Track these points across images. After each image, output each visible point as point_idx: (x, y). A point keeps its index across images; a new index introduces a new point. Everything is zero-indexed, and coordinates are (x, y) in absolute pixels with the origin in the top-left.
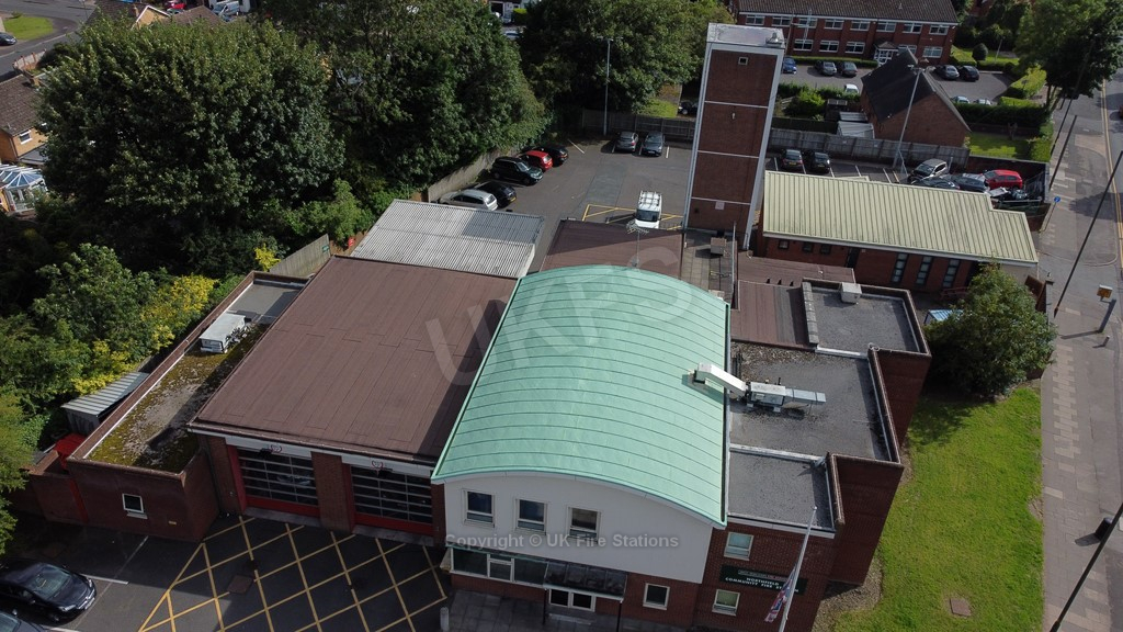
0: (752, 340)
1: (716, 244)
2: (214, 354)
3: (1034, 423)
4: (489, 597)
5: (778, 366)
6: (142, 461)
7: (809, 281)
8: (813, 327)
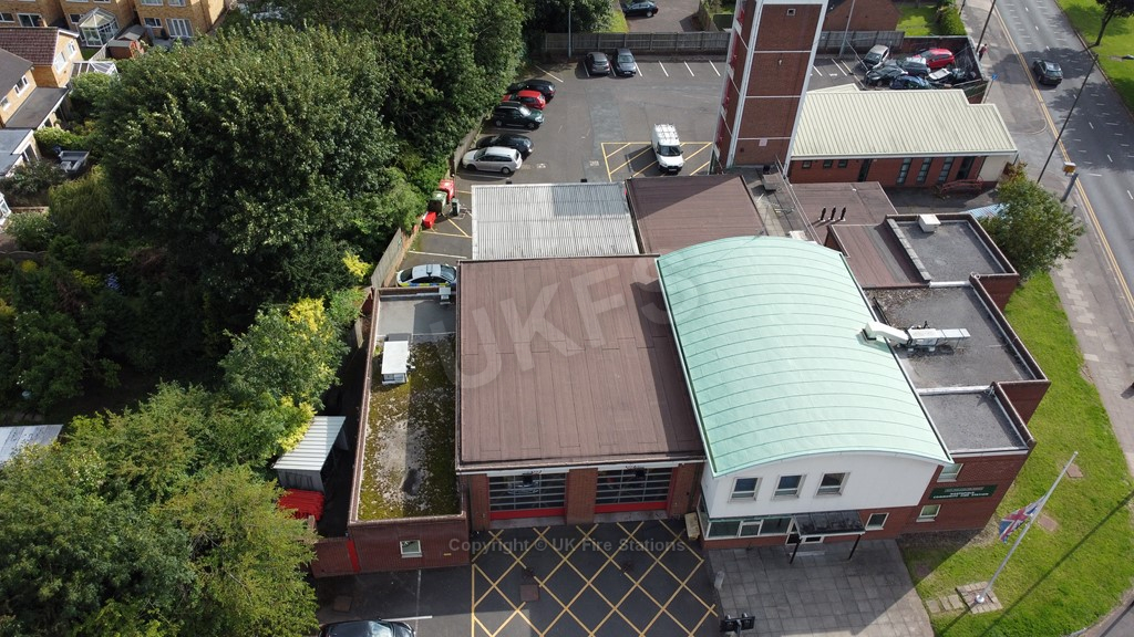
0: (878, 285)
1: (768, 179)
2: (398, 385)
3: (1055, 298)
5: (909, 306)
6: (409, 509)
7: (892, 218)
8: (919, 265)
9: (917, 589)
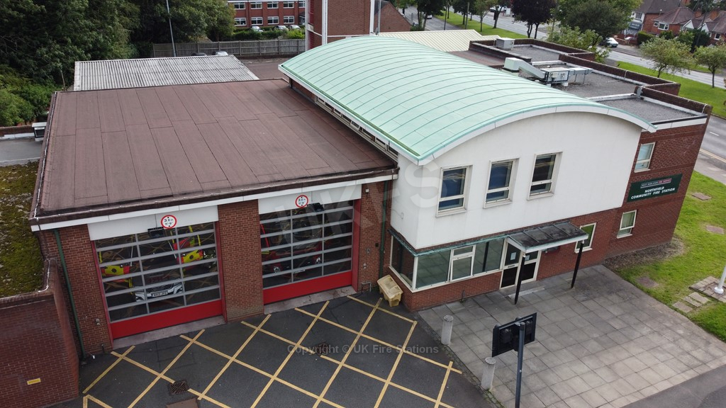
4: (449, 306)
7: (476, 42)
9: (655, 297)
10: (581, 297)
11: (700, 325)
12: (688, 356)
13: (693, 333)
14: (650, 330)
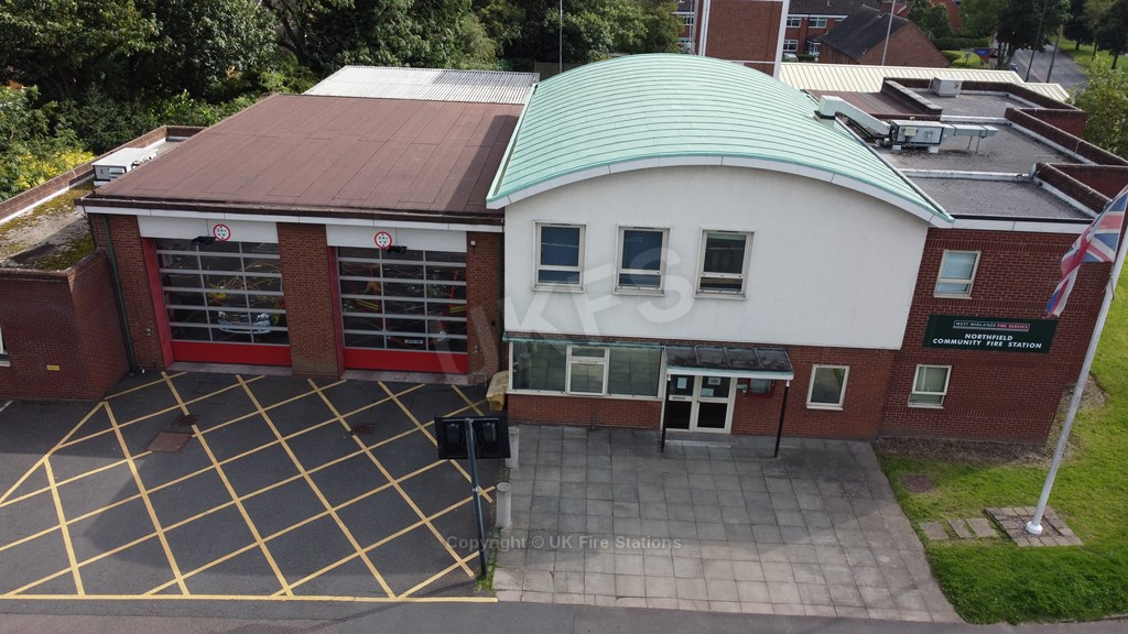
7: (894, 80)
8: (925, 101)
9: (903, 507)
10: (776, 472)
11: (930, 562)
12: (851, 591)
13: (906, 568)
14: (833, 541)
